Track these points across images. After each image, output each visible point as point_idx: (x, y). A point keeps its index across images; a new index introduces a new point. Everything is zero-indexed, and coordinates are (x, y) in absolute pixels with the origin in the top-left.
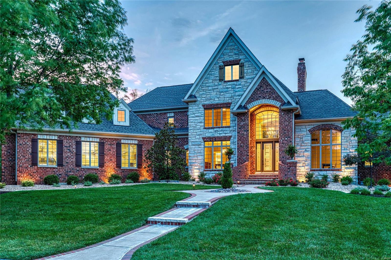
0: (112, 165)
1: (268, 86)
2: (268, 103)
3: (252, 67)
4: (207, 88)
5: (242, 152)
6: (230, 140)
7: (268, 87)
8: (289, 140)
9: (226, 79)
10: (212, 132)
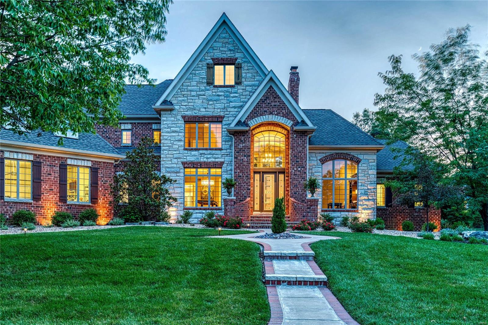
0: (52, 198)
1: (276, 98)
2: (276, 120)
3: (252, 70)
4: (189, 93)
5: (240, 184)
6: (221, 168)
7: (276, 100)
8: (303, 171)
9: (216, 83)
10: (196, 156)
